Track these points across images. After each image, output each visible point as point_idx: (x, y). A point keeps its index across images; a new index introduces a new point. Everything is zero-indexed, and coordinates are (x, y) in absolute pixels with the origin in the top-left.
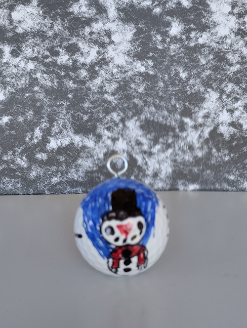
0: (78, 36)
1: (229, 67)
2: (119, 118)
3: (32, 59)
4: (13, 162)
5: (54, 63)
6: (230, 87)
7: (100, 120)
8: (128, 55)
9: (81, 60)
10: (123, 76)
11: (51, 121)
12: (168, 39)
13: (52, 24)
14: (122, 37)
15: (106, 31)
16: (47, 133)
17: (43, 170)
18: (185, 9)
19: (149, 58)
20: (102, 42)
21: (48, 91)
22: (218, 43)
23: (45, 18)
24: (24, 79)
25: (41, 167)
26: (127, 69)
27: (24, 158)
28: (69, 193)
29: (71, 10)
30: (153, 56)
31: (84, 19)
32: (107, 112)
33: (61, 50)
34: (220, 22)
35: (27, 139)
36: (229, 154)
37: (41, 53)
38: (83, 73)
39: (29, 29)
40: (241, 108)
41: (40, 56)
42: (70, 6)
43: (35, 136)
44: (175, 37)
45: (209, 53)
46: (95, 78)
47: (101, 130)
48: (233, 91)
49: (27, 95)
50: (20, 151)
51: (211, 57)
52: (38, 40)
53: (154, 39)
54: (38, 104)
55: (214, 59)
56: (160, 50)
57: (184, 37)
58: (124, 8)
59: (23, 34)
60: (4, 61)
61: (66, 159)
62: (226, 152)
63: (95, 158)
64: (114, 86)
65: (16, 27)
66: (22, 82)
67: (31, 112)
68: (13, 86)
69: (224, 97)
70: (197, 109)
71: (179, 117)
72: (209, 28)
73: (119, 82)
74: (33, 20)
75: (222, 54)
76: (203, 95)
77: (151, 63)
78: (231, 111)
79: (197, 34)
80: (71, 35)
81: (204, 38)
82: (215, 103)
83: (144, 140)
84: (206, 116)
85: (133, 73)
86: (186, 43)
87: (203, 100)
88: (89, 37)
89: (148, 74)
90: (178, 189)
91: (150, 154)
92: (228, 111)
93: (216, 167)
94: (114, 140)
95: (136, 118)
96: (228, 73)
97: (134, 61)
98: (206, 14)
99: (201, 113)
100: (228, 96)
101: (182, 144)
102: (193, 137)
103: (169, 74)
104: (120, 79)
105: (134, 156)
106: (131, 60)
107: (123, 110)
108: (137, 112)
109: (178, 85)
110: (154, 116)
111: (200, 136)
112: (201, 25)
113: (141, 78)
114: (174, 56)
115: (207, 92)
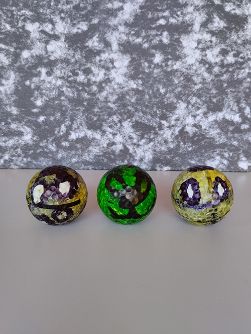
0: (92, 62)
1: (194, 86)
2: (118, 119)
3: (60, 78)
4: (47, 147)
5: (75, 81)
6: (194, 100)
7: (105, 121)
8: (125, 76)
9: (93, 79)
10: (121, 91)
11: (72, 120)
12: (153, 66)
13: (74, 54)
14: (121, 64)
15: (110, 59)
16: (69, 128)
17: (66, 153)
18: (165, 44)
19: (139, 79)
20: (108, 67)
21: (71, 100)
22: (187, 68)
23: (69, 49)
24: (54, 91)
25: (65, 151)
26: (124, 86)
27: (54, 145)
28: (83, 169)
29: (87, 44)
30: (142, 77)
31: (95, 51)
32: (110, 115)
33: (79, 72)
34: (189, 54)
35: (56, 132)
36: (192, 146)
37: (66, 74)
38: (94, 88)
39: (59, 57)
40: (201, 115)
41: (65, 76)
42: (87, 42)
43: (61, 130)
44: (158, 64)
45: (181, 76)
46: (102, 91)
47: (106, 127)
48: (196, 103)
49: (56, 102)
50: (51, 140)
51: (182, 78)
52: (64, 65)
53: (143, 65)
54: (64, 109)
55: (184, 80)
56: (147, 73)
57: (163, 64)
58: (123, 44)
59: (54, 60)
60: (42, 79)
61: (82, 146)
62: (190, 144)
63: (101, 146)
64: (115, 97)
65: (50, 55)
66: (54, 93)
67: (59, 114)
68: (47, 96)
69: (190, 106)
70: (171, 114)
71: (158, 120)
72: (181, 58)
73: (118, 95)
74: (61, 51)
75: (189, 77)
76: (175, 105)
77: (140, 82)
78: (195, 116)
79: (172, 62)
80: (87, 62)
81: (177, 65)
82: (183, 111)
83: (134, 136)
84: (177, 120)
85: (128, 89)
86: (165, 69)
87: (175, 108)
88: (99, 63)
89: (138, 89)
90: (156, 170)
91: (138, 146)
92: (192, 116)
93: (183, 155)
94: (114, 135)
95: (130, 120)
96: (193, 90)
97: (129, 80)
98: (179, 49)
99: (174, 118)
100: (193, 106)
101: (160, 139)
102: (167, 134)
103: (153, 90)
104: (119, 93)
105: (127, 146)
106: (127, 80)
107: (121, 114)
108: (130, 116)
109: (159, 98)
110: (141, 119)
111: (172, 134)
112: (176, 56)
113: (133, 92)
114: (156, 77)
115: (179, 103)
